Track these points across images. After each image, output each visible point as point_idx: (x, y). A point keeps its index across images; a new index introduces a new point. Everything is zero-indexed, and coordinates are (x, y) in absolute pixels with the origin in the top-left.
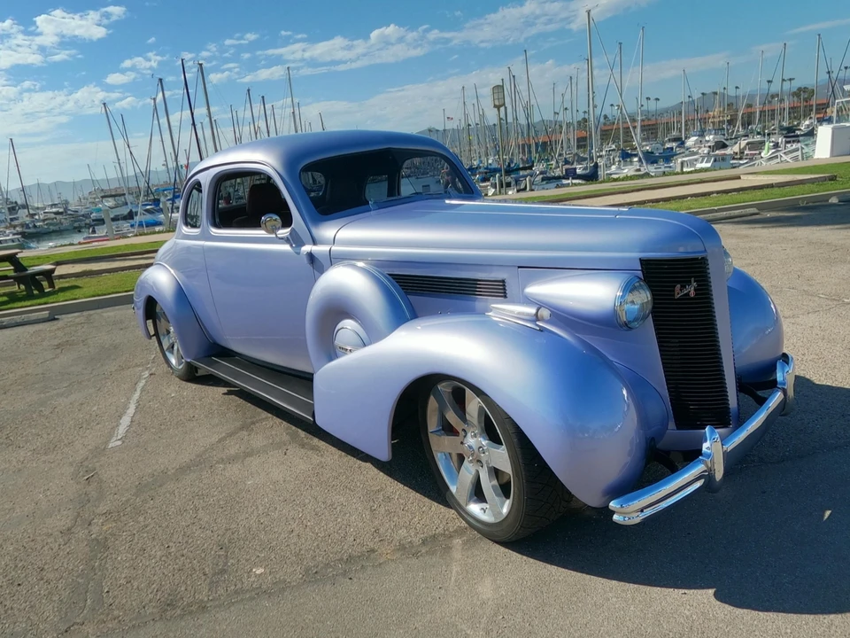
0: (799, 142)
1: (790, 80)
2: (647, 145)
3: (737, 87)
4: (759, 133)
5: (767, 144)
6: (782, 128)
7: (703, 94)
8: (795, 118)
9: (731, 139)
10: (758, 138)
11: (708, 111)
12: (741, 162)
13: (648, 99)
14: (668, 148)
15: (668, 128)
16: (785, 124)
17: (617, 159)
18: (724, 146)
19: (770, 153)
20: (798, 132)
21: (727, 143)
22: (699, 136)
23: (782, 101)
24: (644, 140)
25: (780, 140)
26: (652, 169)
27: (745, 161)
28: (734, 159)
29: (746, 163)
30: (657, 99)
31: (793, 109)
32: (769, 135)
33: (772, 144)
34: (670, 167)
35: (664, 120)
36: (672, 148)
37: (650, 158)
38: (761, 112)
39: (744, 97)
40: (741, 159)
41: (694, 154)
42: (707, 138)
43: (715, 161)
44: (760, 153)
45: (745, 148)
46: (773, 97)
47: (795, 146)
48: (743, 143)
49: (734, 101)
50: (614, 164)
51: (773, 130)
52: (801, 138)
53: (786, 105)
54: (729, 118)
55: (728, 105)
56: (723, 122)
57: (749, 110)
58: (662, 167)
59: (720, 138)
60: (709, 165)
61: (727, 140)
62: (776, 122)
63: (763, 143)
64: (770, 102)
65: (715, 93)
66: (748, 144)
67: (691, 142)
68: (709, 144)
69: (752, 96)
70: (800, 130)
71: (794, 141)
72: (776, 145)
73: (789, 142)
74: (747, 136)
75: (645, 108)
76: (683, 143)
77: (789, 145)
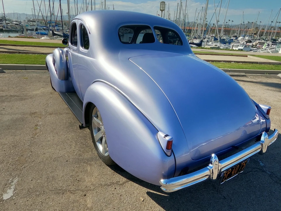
0: (276, 45)
1: (279, 22)
2: (225, 37)
3: (261, 22)
4: (264, 40)
5: (265, 44)
6: (272, 39)
7: (248, 22)
8: (278, 36)
9: (254, 40)
10: (263, 41)
11: (249, 29)
12: (254, 49)
13: (229, 20)
14: (231, 39)
15: (234, 32)
16: (274, 38)
17: (213, 40)
18: (251, 42)
19: (266, 47)
20: (277, 42)
21: (252, 41)
22: (243, 37)
23: (274, 29)
24: (224, 35)
25: (270, 43)
26: (222, 46)
27: (256, 49)
28: (252, 47)
29: (256, 50)
30: (233, 21)
31: (278, 33)
32: (267, 41)
33: (267, 44)
34: (229, 46)
35: (233, 29)
36: (233, 39)
37: (223, 42)
38: (267, 32)
39: (262, 26)
40: (255, 47)
41: (239, 43)
42: (246, 38)
43: (245, 47)
44: (262, 47)
45: (257, 44)
46: (272, 27)
47: (275, 46)
48: (257, 42)
49: (258, 26)
50: (211, 42)
51: (269, 39)
52: (277, 44)
53: (276, 31)
54: (255, 32)
55: (256, 28)
56: (253, 33)
57: (263, 31)
58: (227, 46)
59: (250, 39)
60: (242, 48)
61: (252, 40)
62: (271, 37)
63: (264, 43)
64: (271, 29)
65: (253, 23)
66: (259, 43)
67: (240, 38)
68: (246, 40)
69: (265, 26)
70: (278, 41)
71: (275, 45)
72: (268, 45)
73: (273, 45)
74: (260, 40)
75: (227, 24)
76: (237, 38)
77: (273, 46)
